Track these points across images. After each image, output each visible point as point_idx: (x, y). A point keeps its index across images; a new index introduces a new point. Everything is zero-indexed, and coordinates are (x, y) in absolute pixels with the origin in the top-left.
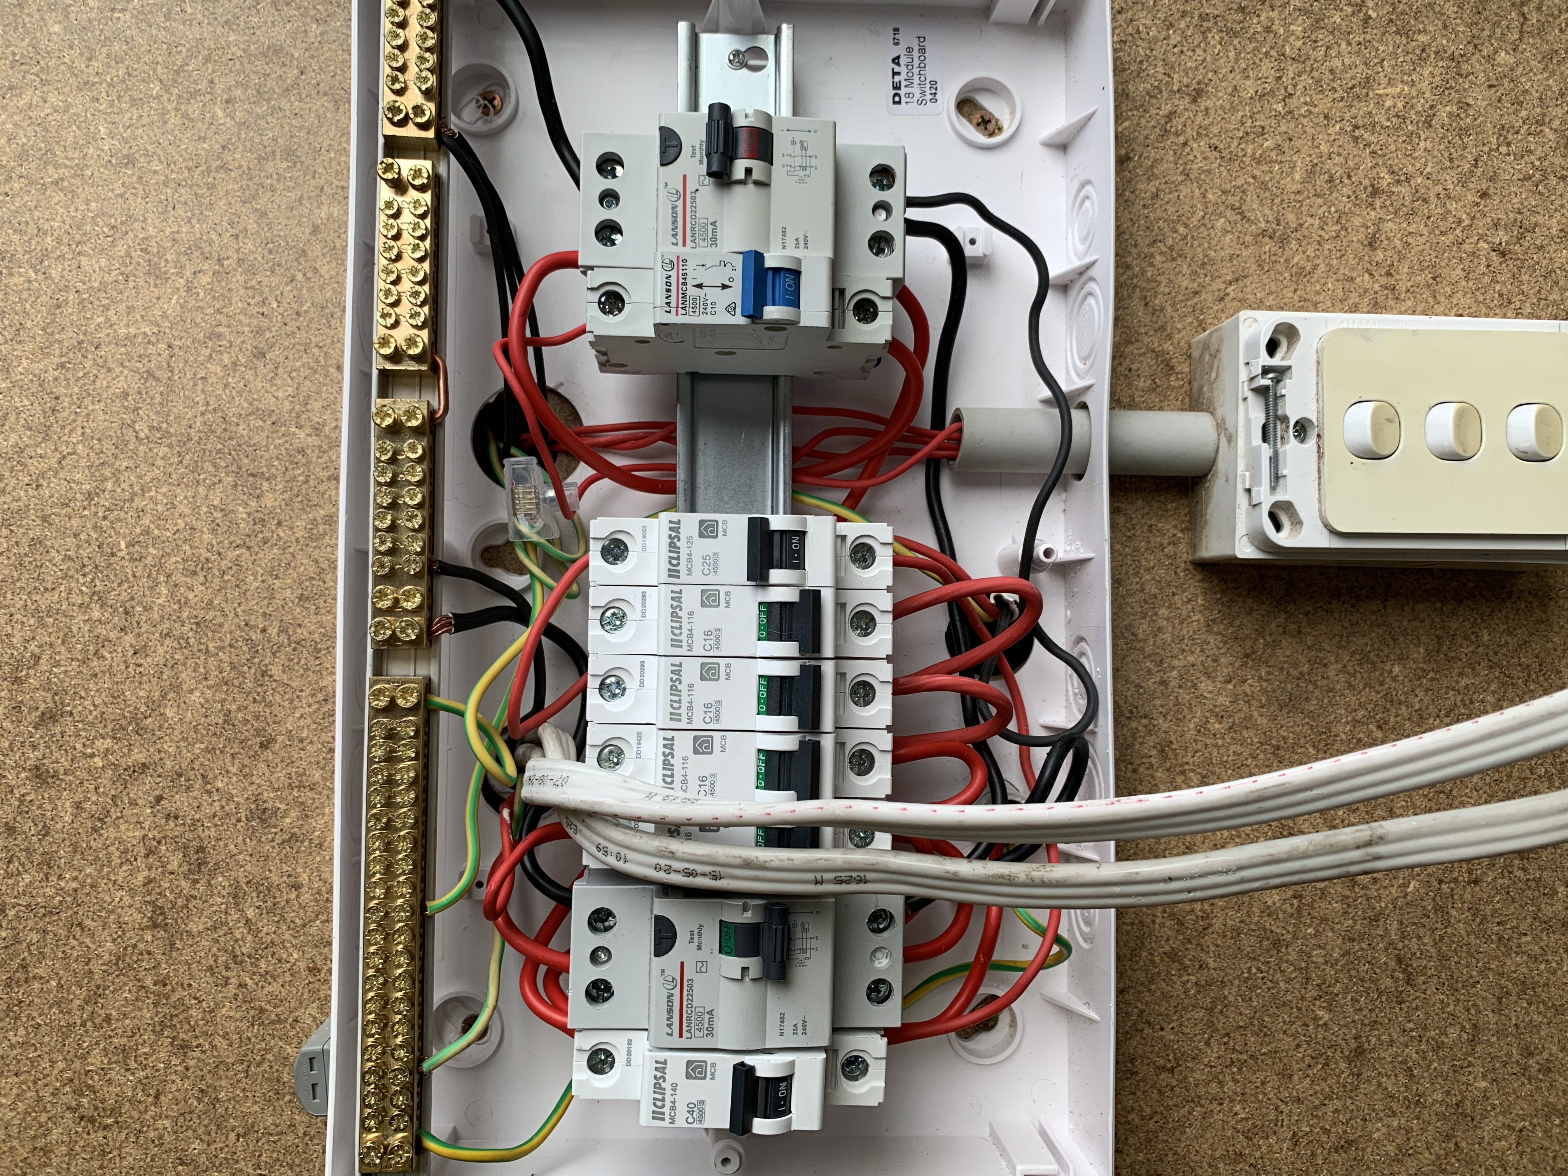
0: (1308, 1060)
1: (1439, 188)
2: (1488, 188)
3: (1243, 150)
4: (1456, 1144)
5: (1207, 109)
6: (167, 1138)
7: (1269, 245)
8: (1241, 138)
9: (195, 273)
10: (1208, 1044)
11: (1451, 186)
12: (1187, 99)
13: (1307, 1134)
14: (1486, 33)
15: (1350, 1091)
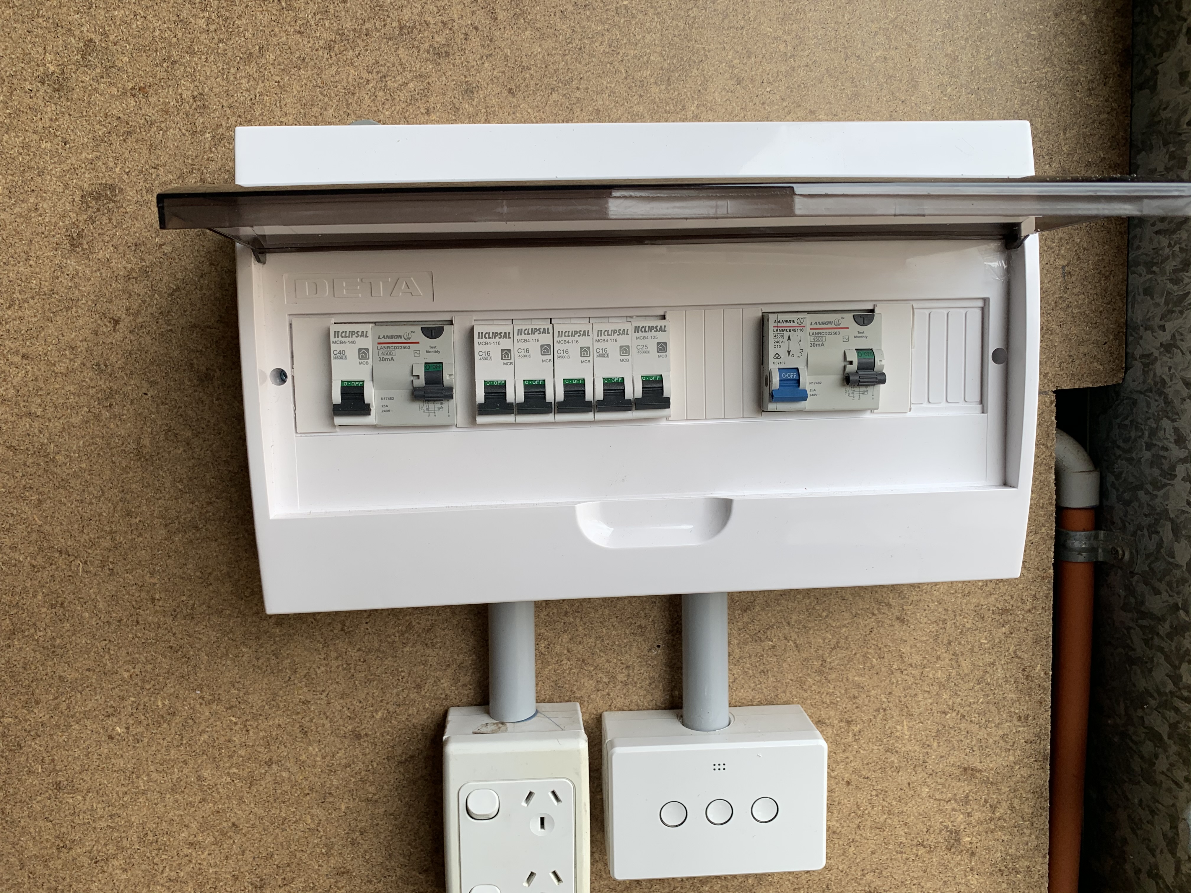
0: (352, 707)
1: (852, 758)
2: (852, 785)
3: (871, 647)
4: (308, 794)
5: (893, 626)
6: (275, 40)
7: (817, 664)
8: (877, 646)
9: (785, 41)
10: (359, 650)
11: (853, 764)
12: (899, 614)
13: (309, 709)
14: (939, 780)
15: (335, 732)
